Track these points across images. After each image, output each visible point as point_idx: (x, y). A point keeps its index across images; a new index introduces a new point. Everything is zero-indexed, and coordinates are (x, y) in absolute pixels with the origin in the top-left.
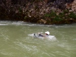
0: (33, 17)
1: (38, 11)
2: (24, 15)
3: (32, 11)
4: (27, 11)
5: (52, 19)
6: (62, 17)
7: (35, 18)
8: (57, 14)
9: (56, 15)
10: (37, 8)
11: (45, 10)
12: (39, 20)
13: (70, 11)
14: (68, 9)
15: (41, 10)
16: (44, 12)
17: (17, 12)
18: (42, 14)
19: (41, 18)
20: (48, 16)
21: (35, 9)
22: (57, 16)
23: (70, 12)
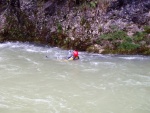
0: (78, 40)
18: (96, 34)
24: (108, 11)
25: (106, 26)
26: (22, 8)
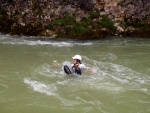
2: (11, 22)
3: (26, 14)
4: (17, 13)
5: (67, 30)
6: (86, 26)
7: (34, 28)
8: (78, 20)
9: (75, 21)
10: (38, 8)
11: (53, 11)
12: (42, 31)
13: (102, 13)
14: (97, 10)
15: (44, 11)
19: (46, 28)
20: (60, 23)
21: (34, 10)
22: (78, 24)
23: (102, 16)
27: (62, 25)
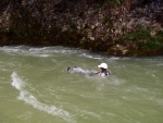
0: (98, 40)
1: (111, 26)
2: (80, 36)
3: (96, 28)
4: (87, 27)
5: (140, 45)
7: (103, 43)
8: (153, 34)
9: (149, 35)
10: (108, 21)
11: (125, 24)
15: (115, 25)
16: (123, 30)
17: (64, 29)
18: (118, 34)
19: (117, 42)
21: (104, 23)
22: (152, 39)
24: (132, 9)
25: (129, 25)
26: (23, 3)
27: (134, 40)
